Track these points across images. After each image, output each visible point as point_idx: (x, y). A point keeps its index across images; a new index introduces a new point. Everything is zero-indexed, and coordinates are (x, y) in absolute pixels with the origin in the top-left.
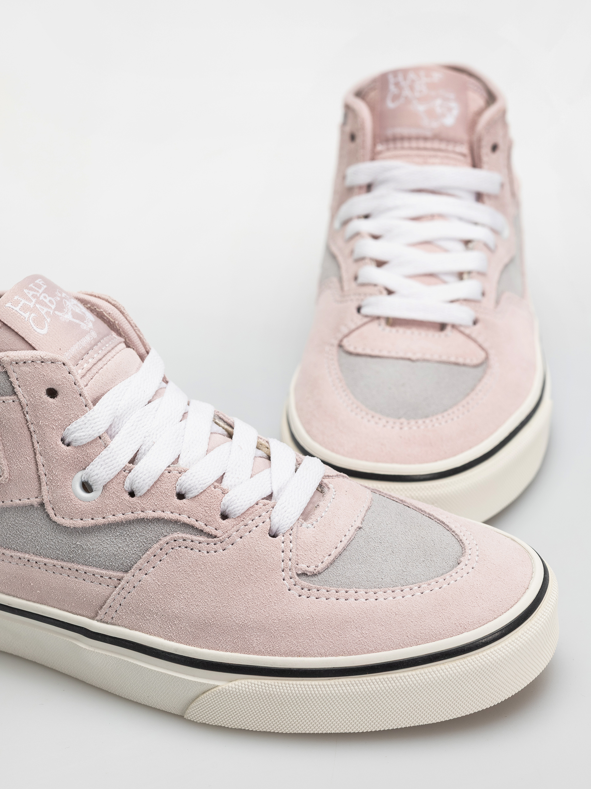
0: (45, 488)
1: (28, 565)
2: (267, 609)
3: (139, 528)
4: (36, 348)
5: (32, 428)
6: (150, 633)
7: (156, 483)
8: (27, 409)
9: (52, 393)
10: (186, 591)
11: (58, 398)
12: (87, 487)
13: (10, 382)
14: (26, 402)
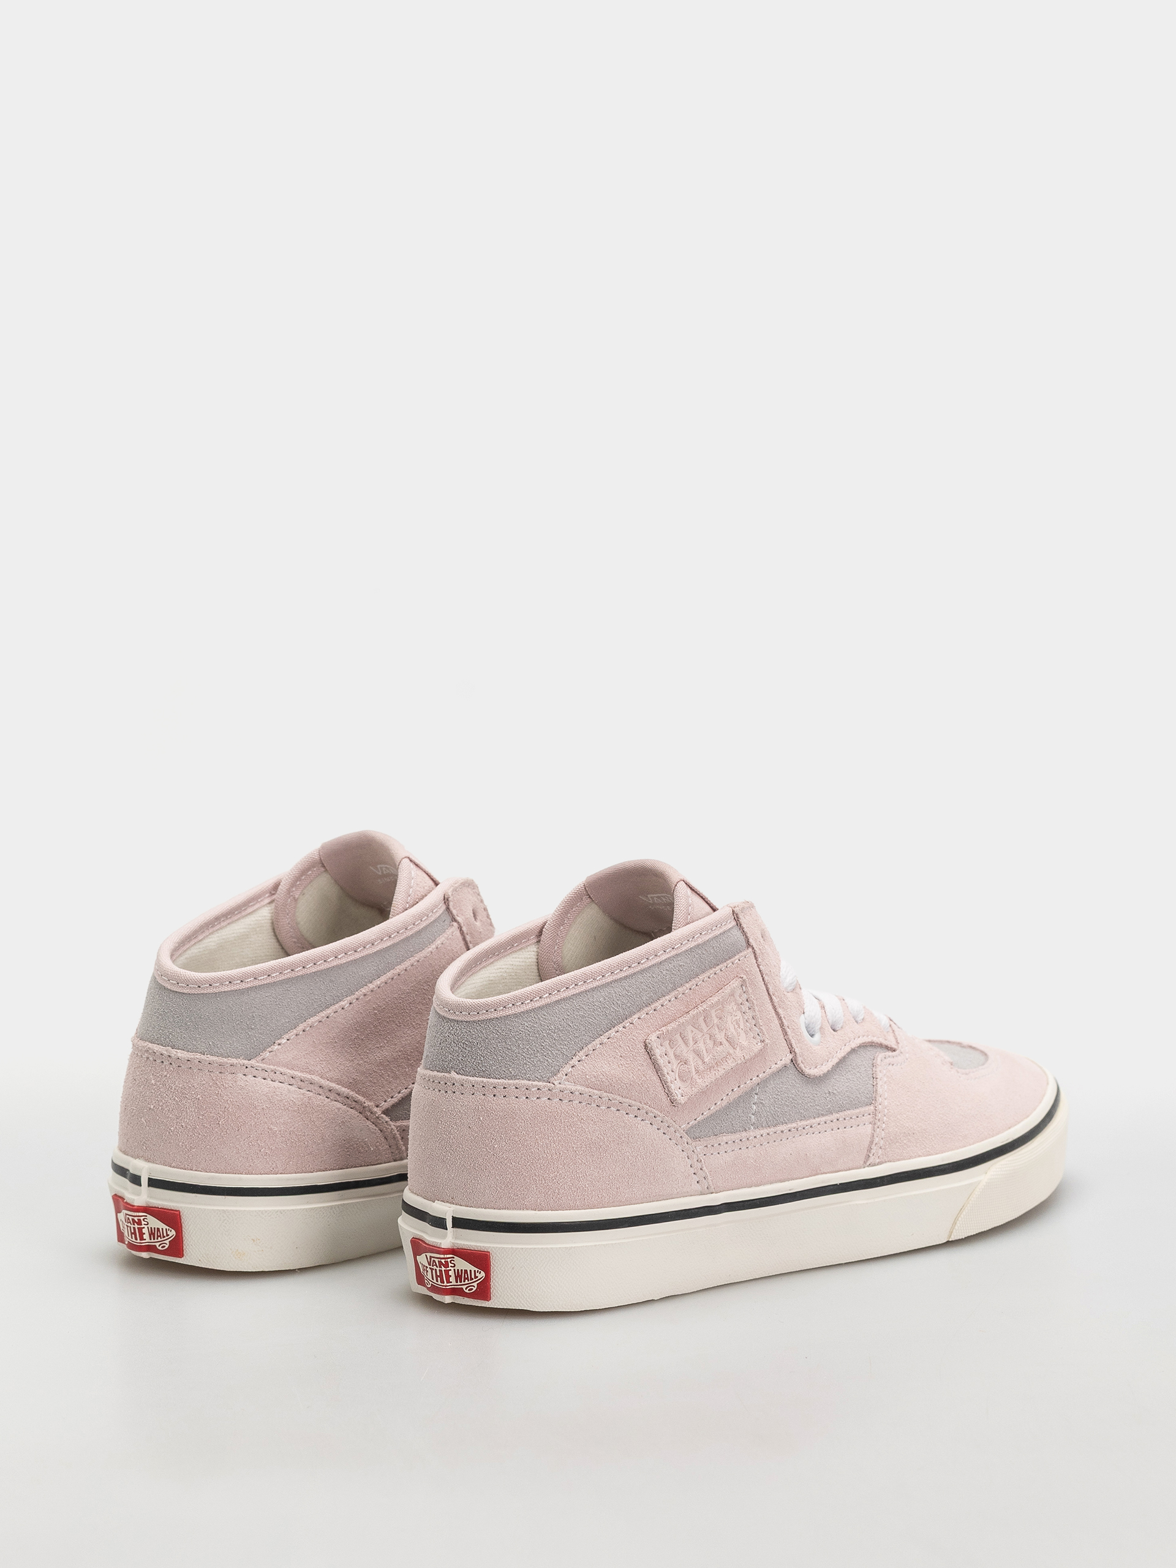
0: (793, 1042)
1: (798, 1135)
5: (767, 978)
8: (759, 959)
12: (810, 1032)
13: (744, 933)
14: (758, 952)
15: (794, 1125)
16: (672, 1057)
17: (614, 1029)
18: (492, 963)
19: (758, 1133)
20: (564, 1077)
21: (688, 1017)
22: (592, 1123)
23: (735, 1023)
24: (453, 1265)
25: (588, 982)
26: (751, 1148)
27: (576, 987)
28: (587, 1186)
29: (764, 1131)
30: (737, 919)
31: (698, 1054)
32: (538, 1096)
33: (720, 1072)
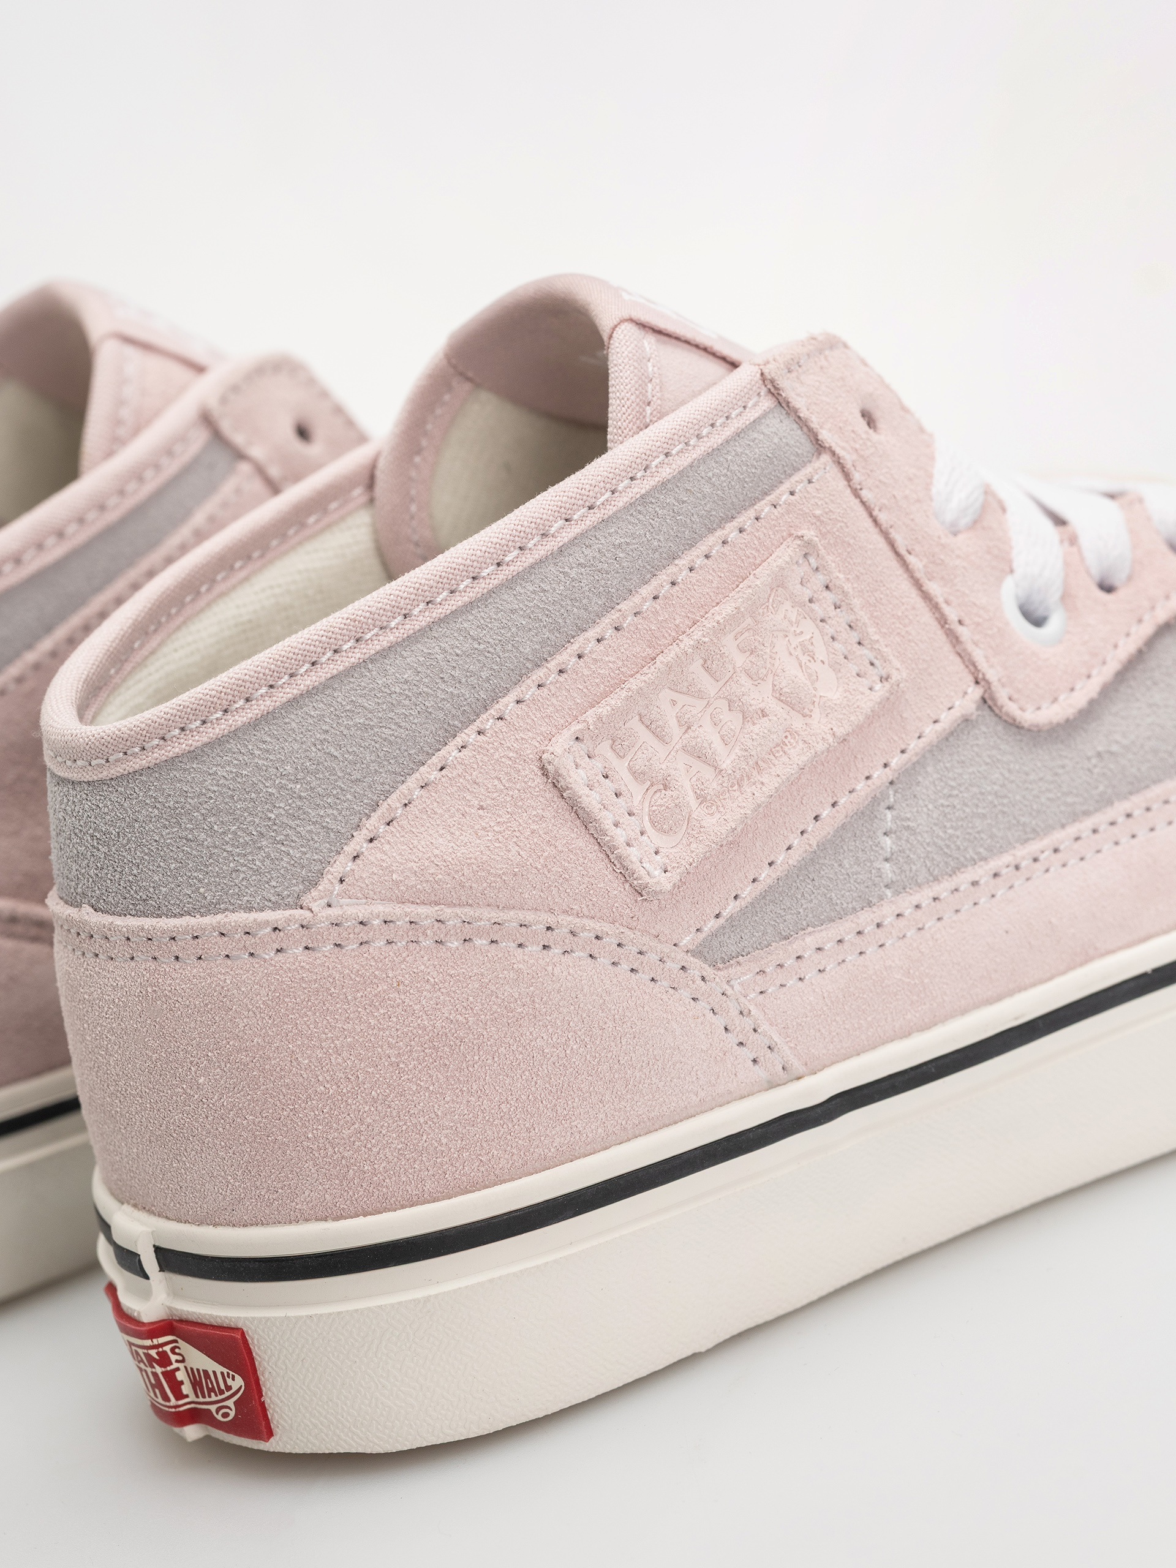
0: (978, 656)
1: (1020, 880)
5: (883, 519)
7: (1131, 537)
8: (856, 475)
9: (870, 419)
11: (883, 427)
12: (1033, 615)
13: (802, 423)
14: (848, 458)
15: (1007, 858)
16: (627, 777)
17: (455, 742)
18: (247, 579)
19: (906, 903)
20: (338, 887)
21: (651, 673)
22: (428, 987)
23: (799, 652)
24: (179, 1358)
25: (368, 636)
26: (893, 945)
27: (337, 657)
28: (444, 1141)
29: (923, 896)
30: (774, 392)
31: (700, 754)
32: (277, 946)
33: (770, 782)
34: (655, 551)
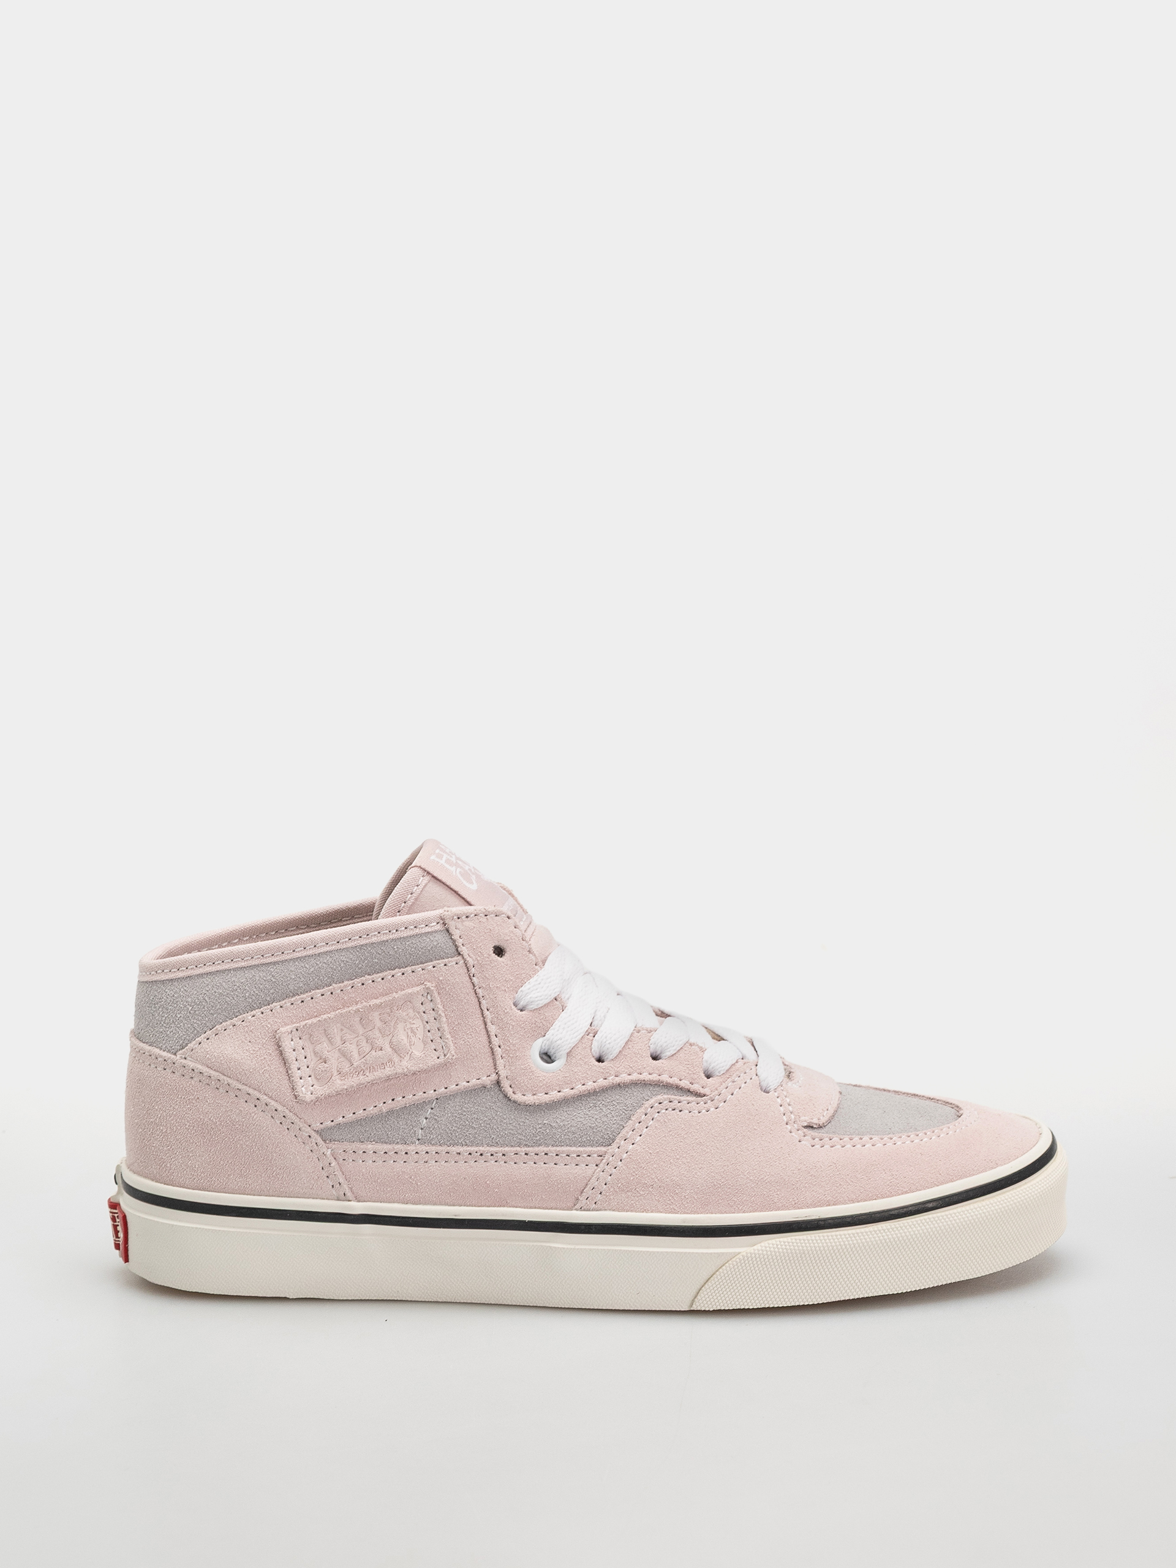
0: (500, 1063)
1: (481, 1160)
2: (782, 1160)
3: (616, 1096)
4: (472, 903)
5: (480, 992)
6: (646, 1211)
7: (626, 1043)
8: (473, 970)
9: (499, 951)
10: (684, 1156)
11: (507, 956)
12: (547, 1057)
13: (452, 941)
14: (471, 962)
15: (478, 1149)
16: (311, 1052)
17: (252, 1012)
19: (423, 1148)
20: (190, 1052)
21: (333, 1015)
23: (409, 1031)
26: (410, 1163)
29: (433, 1149)
30: (445, 925)
32: (164, 1067)
33: (370, 1077)
34: (360, 969)
